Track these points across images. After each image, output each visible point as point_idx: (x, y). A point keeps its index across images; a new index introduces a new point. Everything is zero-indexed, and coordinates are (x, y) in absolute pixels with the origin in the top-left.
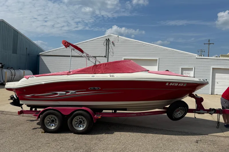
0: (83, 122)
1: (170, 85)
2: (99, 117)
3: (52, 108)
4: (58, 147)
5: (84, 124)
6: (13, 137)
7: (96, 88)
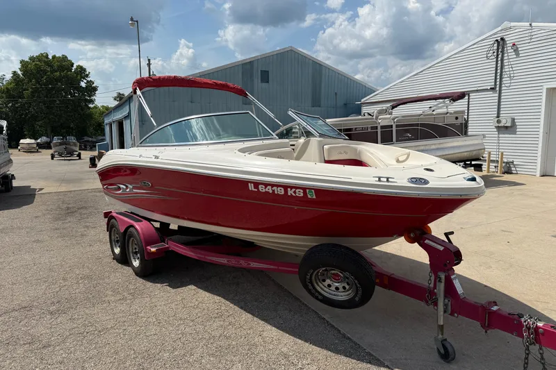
1: (261, 190)
2: (153, 250)
7: (146, 183)
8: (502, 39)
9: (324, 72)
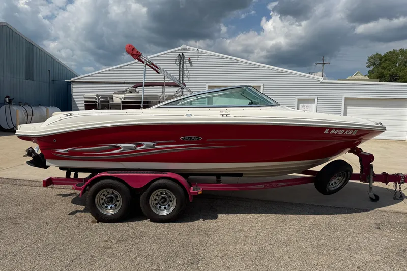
0: (168, 199)
1: (331, 133)
2: (200, 192)
3: (110, 175)
4: (132, 256)
5: (171, 204)
6: (37, 234)
7: (194, 137)
8: (183, 54)
9: (35, 51)
